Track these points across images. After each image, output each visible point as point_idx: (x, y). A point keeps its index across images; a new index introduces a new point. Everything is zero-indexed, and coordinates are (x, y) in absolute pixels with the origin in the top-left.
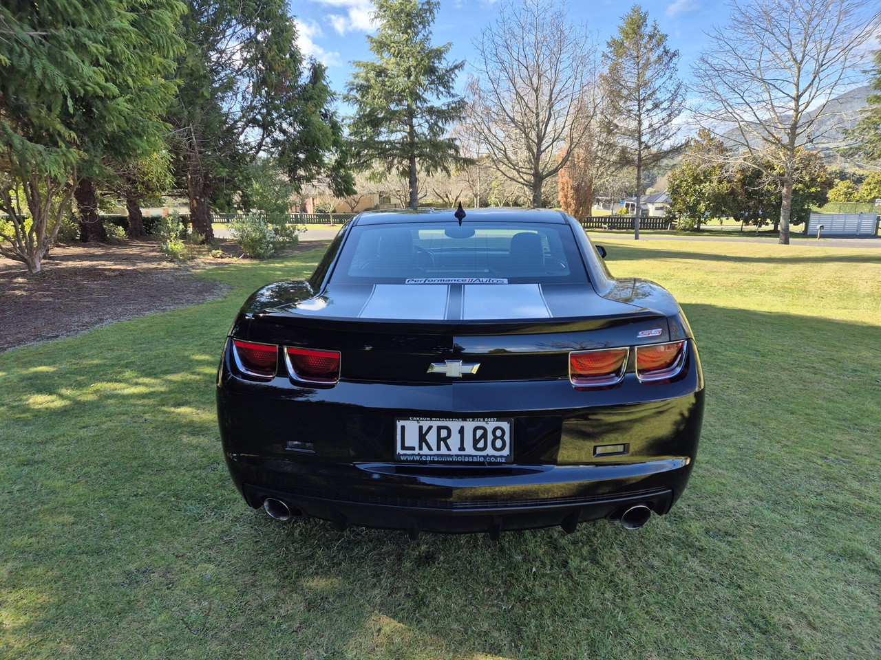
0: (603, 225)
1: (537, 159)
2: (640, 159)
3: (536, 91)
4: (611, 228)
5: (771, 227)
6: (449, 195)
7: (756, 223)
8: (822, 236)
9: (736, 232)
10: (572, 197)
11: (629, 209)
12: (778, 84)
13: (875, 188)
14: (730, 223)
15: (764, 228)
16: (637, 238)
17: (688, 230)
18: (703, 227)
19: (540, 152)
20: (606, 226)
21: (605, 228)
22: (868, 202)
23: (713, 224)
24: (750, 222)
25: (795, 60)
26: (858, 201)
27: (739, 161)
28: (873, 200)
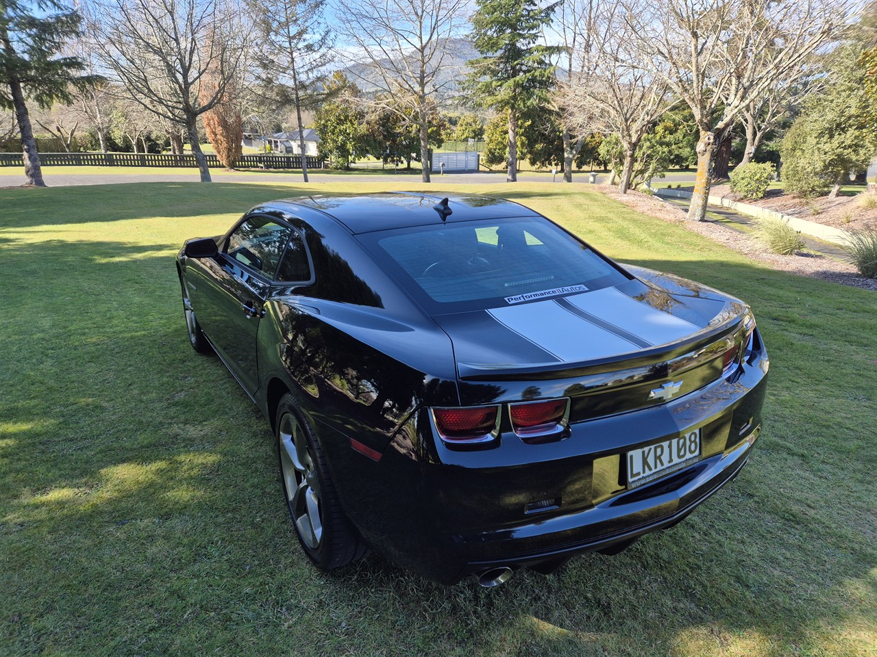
0: (259, 164)
1: (185, 90)
2: (297, 98)
3: (171, 13)
4: (268, 167)
5: (405, 165)
6: (61, 129)
7: (393, 161)
8: (445, 172)
9: (379, 170)
10: (221, 134)
11: (273, 146)
12: (405, 34)
13: (466, 129)
14: (371, 161)
15: (401, 166)
16: (306, 179)
17: (340, 168)
18: (353, 165)
19: (187, 85)
20: (262, 165)
21: (262, 167)
22: (463, 141)
23: (362, 163)
24: (389, 160)
25: (416, 13)
26: (455, 140)
27: (381, 105)
28: (466, 140)
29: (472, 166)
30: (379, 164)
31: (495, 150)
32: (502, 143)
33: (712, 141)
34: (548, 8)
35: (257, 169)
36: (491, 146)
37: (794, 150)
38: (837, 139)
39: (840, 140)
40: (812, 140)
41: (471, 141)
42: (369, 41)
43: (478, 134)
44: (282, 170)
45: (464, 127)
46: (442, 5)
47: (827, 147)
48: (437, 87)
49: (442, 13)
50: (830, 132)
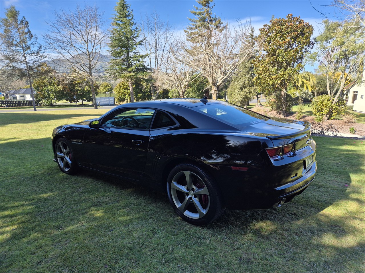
0: (3, 105)
4: (8, 106)
5: (80, 103)
7: (74, 102)
8: (101, 105)
9: (68, 105)
14: (64, 102)
15: (78, 103)
16: (35, 110)
17: (48, 105)
18: (56, 104)
20: (5, 105)
21: (5, 107)
23: (60, 103)
24: (72, 101)
26: (100, 93)
27: (71, 77)
28: (105, 93)
29: (112, 103)
30: (68, 103)
31: (121, 96)
32: (124, 93)
33: (216, 90)
34: (140, 42)
35: (2, 107)
36: (119, 95)
37: (231, 94)
38: (244, 90)
39: (245, 91)
40: (236, 91)
41: (108, 93)
42: (63, 51)
43: (110, 90)
44: (15, 107)
45: (103, 88)
46: (96, 38)
47: (241, 93)
48: (97, 70)
49: (97, 41)
50: (242, 88)
